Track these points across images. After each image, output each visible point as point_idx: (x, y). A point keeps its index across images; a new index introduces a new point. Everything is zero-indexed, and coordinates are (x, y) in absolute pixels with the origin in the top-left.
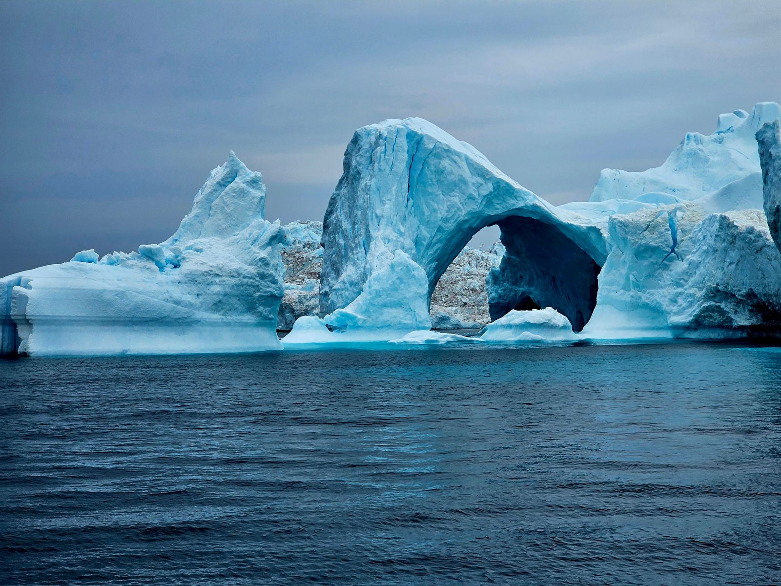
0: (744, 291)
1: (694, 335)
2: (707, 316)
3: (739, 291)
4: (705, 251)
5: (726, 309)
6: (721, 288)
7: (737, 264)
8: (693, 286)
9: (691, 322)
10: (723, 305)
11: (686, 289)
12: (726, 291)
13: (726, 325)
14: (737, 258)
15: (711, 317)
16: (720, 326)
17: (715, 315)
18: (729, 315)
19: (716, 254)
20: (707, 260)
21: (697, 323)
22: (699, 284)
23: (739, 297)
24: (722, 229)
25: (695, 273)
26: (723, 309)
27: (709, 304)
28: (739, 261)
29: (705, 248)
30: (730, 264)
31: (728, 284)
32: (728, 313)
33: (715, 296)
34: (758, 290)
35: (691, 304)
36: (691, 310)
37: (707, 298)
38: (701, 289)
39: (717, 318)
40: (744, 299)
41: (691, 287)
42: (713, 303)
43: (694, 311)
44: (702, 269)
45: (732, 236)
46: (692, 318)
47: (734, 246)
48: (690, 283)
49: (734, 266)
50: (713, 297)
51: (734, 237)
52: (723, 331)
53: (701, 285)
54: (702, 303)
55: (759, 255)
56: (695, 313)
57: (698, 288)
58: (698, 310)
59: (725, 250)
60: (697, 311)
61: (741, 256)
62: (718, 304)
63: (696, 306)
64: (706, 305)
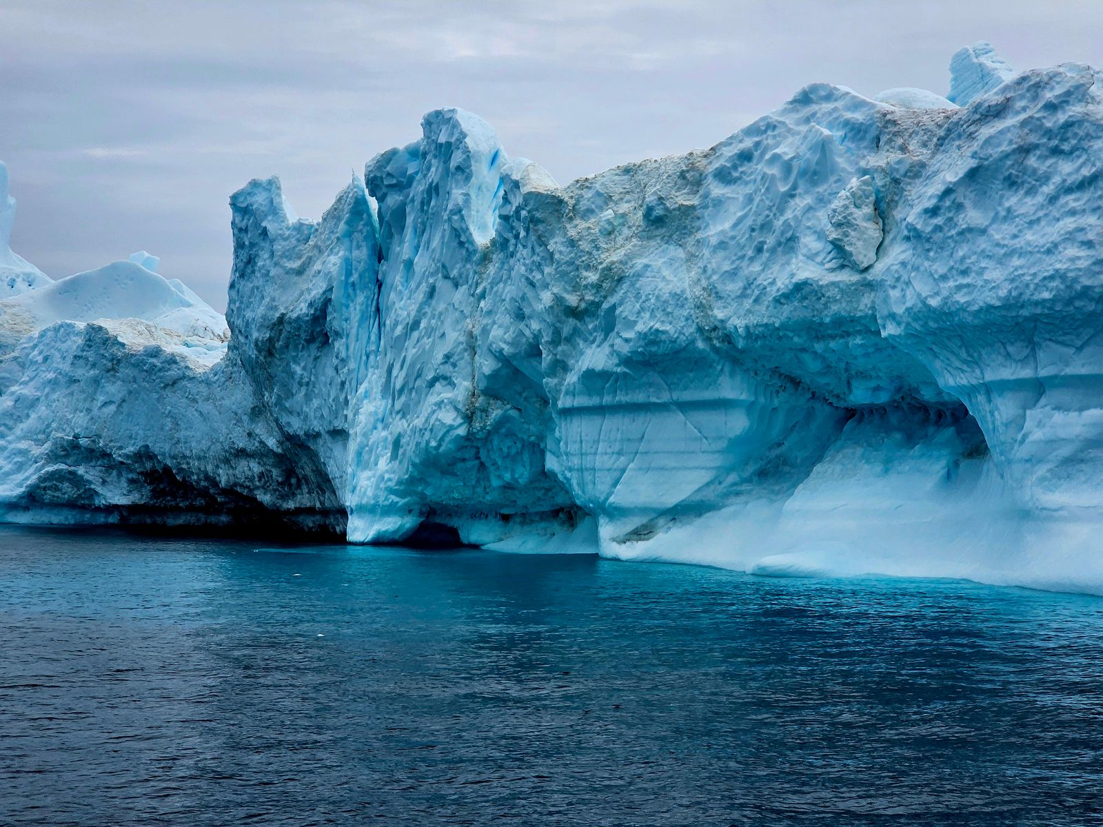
0: (130, 449)
1: (23, 518)
2: (50, 488)
3: (120, 448)
4: (50, 381)
5: (87, 477)
6: (82, 442)
7: (120, 406)
8: (25, 438)
9: (21, 497)
10: (81, 470)
11: (10, 442)
12: (93, 447)
13: (83, 502)
14: (120, 395)
15: (57, 489)
16: (71, 505)
17: (66, 486)
18: (93, 486)
19: (75, 387)
20: (55, 396)
21: (31, 499)
22: (37, 434)
23: (120, 459)
24: (90, 346)
25: (28, 416)
26: (82, 477)
27: (56, 467)
28: (124, 401)
29: (51, 375)
30: (105, 404)
31: (99, 437)
32: (91, 482)
33: (67, 456)
34: (161, 447)
35: (20, 467)
36: (20, 477)
37: (52, 457)
38: (40, 443)
39: (68, 491)
40: (130, 462)
41: (19, 439)
42: (63, 466)
43: (27, 478)
44: (42, 410)
45: (113, 359)
46: (23, 489)
47: (114, 376)
48: (18, 432)
49: (112, 408)
50: (64, 456)
51: (116, 362)
52: (74, 513)
53: (41, 436)
54: (43, 466)
55: (168, 392)
56: (29, 482)
57: (35, 440)
58: (36, 477)
59: (96, 382)
60: (33, 480)
61: (130, 392)
62: (72, 468)
63: (31, 470)
64: (50, 468)
